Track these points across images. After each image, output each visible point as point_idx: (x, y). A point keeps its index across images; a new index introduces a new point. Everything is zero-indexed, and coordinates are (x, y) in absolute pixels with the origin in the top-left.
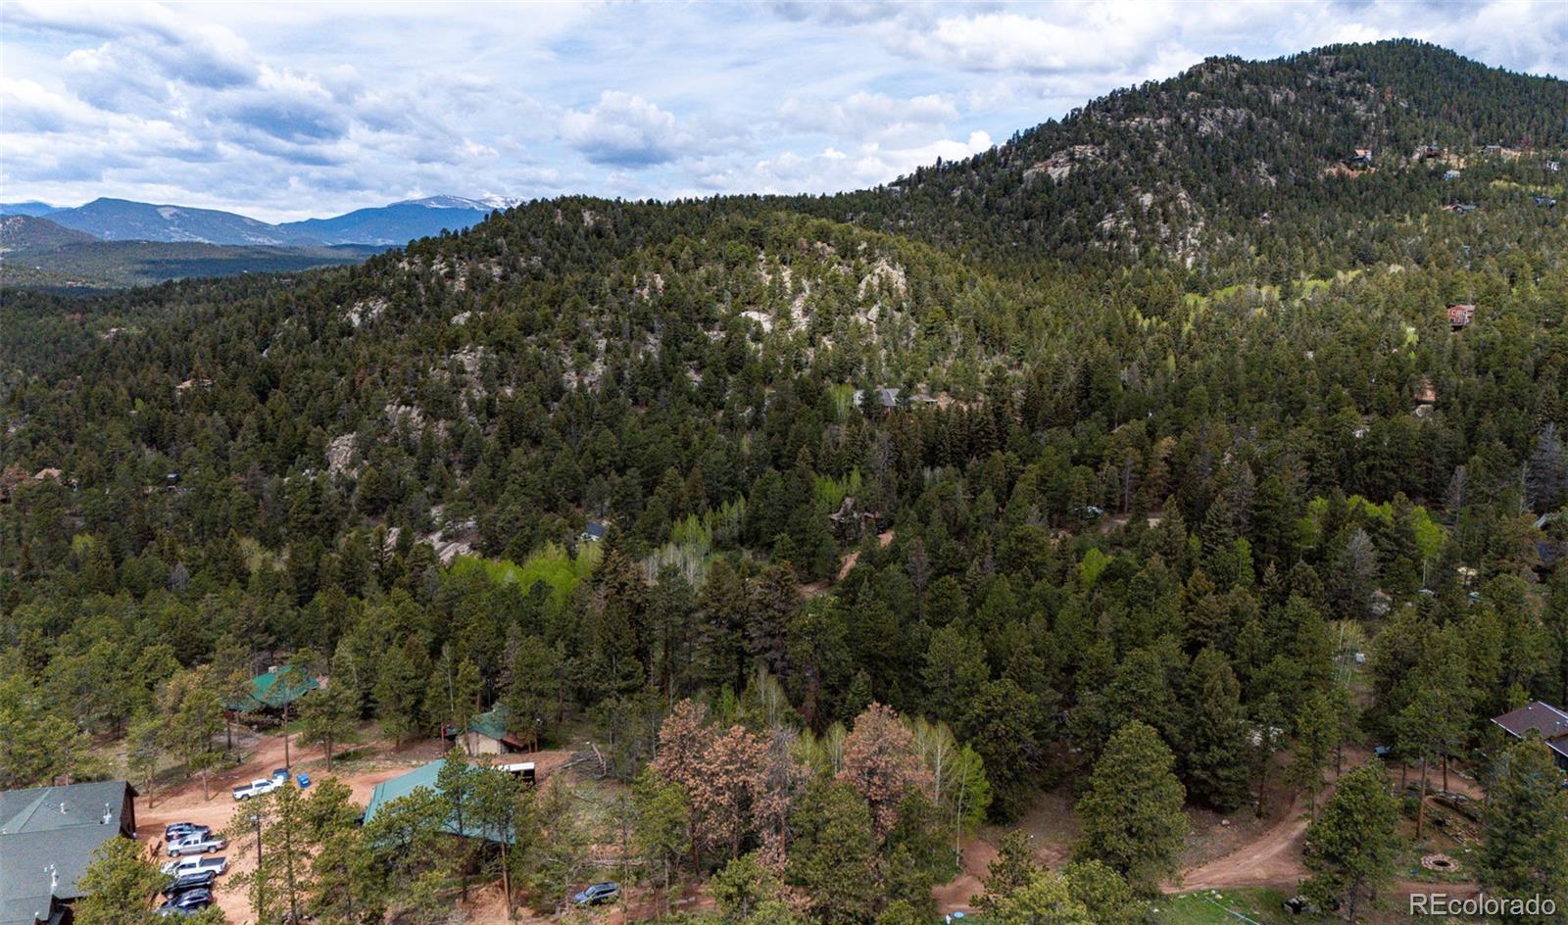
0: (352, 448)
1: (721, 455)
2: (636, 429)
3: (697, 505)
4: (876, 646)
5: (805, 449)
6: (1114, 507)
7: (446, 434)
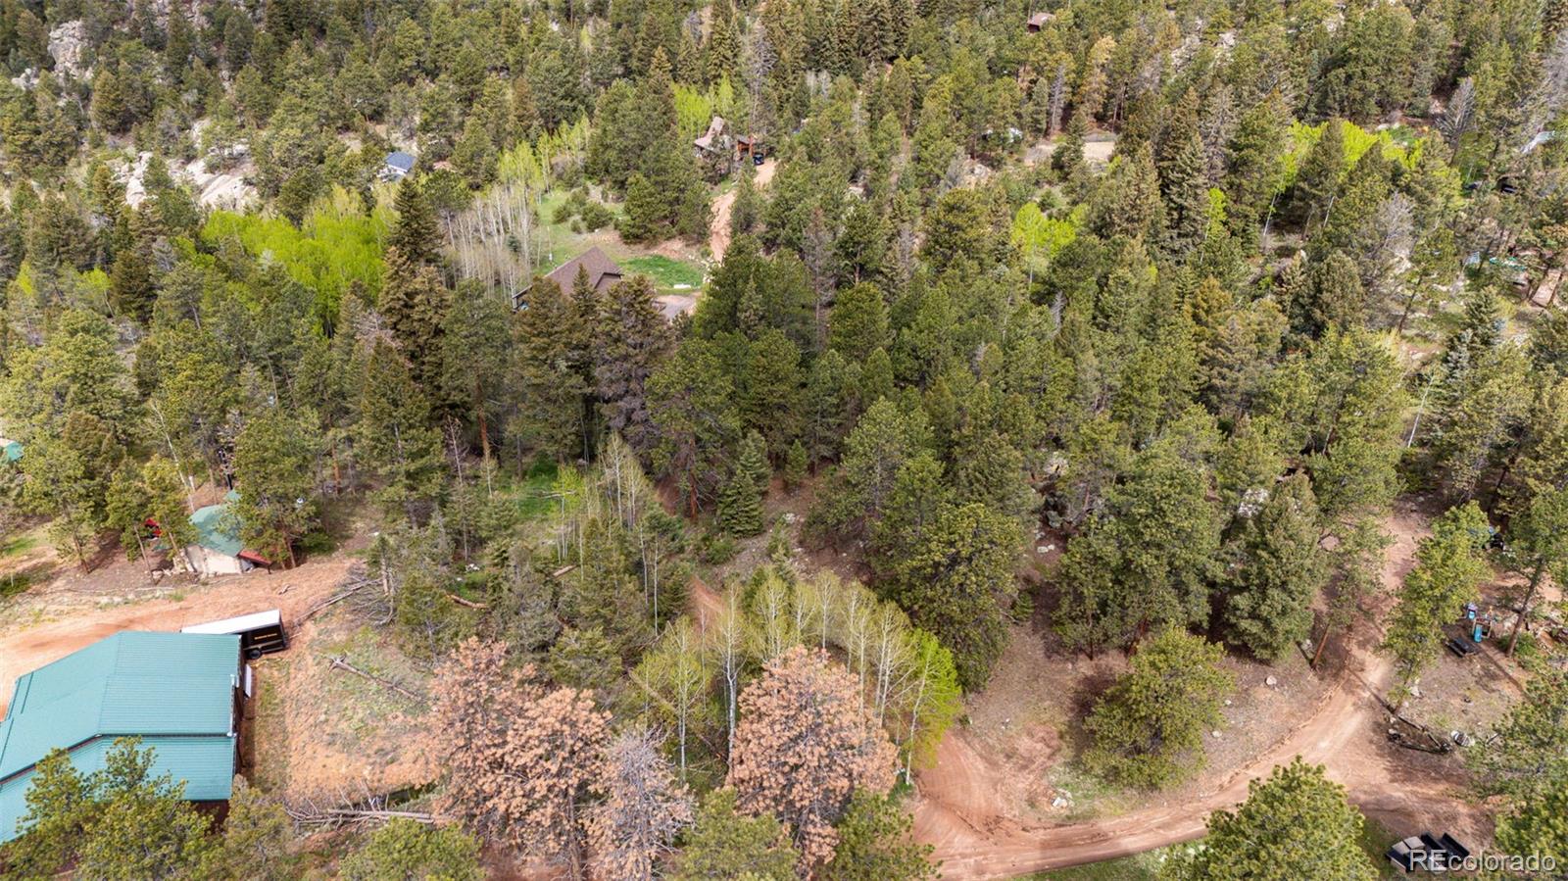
0: (82, 39)
1: (553, 60)
2: (445, 18)
3: (529, 127)
4: (771, 392)
5: (659, 52)
6: (1039, 130)
7: (203, 19)
